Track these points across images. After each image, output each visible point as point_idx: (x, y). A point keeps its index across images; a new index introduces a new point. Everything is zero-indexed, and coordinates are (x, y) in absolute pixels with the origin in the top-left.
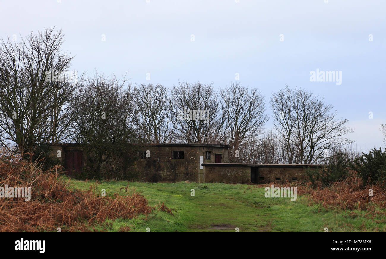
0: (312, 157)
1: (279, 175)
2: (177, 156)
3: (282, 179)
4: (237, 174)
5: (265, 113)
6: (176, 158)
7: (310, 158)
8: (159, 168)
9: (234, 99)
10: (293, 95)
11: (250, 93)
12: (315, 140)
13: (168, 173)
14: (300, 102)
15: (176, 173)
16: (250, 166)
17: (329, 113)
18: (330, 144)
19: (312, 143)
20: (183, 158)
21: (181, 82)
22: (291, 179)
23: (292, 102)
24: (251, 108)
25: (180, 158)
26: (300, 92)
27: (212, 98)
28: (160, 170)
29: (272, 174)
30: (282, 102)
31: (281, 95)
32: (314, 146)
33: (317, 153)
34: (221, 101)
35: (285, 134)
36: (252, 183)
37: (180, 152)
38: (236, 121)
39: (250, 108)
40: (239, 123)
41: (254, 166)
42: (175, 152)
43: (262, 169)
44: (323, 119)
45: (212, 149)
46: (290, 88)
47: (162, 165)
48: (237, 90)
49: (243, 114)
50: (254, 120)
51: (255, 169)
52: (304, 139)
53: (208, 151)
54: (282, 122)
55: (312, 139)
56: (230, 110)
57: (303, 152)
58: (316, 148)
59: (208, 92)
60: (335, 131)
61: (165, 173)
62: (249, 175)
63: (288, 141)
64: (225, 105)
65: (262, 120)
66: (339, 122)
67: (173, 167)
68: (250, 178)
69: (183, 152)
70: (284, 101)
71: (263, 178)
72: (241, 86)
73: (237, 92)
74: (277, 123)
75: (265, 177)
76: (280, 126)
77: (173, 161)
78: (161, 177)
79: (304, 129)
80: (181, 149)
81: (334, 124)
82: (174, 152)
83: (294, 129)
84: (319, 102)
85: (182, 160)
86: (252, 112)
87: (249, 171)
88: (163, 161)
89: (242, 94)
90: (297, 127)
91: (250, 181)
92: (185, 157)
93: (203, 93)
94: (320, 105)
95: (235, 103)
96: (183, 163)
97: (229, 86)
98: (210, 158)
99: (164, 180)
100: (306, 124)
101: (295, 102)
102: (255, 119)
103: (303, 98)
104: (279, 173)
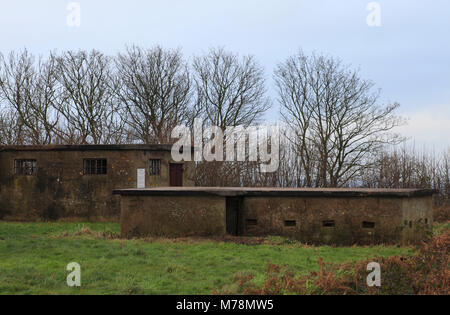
0: (341, 164)
1: (292, 214)
2: (93, 170)
3: (298, 223)
4: (194, 213)
5: (266, 95)
6: (93, 172)
7: (337, 165)
8: (60, 193)
9: (216, 73)
10: (311, 64)
11: (241, 63)
12: (345, 137)
13: (77, 202)
14: (321, 76)
15: (91, 202)
16: (224, 194)
17: (368, 94)
18: (371, 143)
19: (341, 142)
20: (105, 172)
21: (130, 46)
22: (321, 224)
23: (308, 76)
24: (244, 88)
25: (99, 172)
26: (321, 59)
27: (181, 72)
28: (63, 197)
29: (276, 212)
30: (292, 77)
31: (291, 65)
32: (345, 147)
33: (349, 159)
34: (195, 77)
35: (298, 128)
36: (229, 237)
37: (99, 160)
38: (220, 108)
39: (241, 87)
40: (224, 111)
41: (234, 194)
42: (90, 162)
43: (254, 200)
44: (358, 103)
45: (163, 155)
46: (305, 55)
47: (66, 186)
48: (221, 58)
49: (231, 98)
50: (247, 107)
51: (235, 202)
52: (328, 137)
53: (156, 158)
54: (294, 108)
55: (340, 136)
56: (209, 92)
57: (326, 157)
58: (347, 150)
59: (174, 62)
60: (378, 123)
61: (70, 202)
62: (223, 215)
63: (303, 140)
64: (201, 84)
65: (261, 106)
66: (384, 108)
67: (87, 189)
68: (223, 224)
69: (105, 161)
70: (296, 75)
71: (256, 221)
72: (227, 51)
73: (221, 62)
74: (285, 111)
75: (261, 218)
76: (290, 116)
77: (86, 177)
78: (63, 209)
79: (329, 120)
80: (101, 156)
81: (377, 111)
82: (88, 161)
83: (312, 119)
84: (351, 76)
85: (104, 176)
86: (245, 94)
87: (221, 207)
88: (68, 178)
89: (228, 65)
90: (316, 117)
91: (225, 229)
92: (108, 171)
93: (166, 64)
94: (353, 81)
95: (218, 80)
96: (105, 182)
97: (207, 52)
98: (159, 173)
99: (70, 214)
100: (331, 111)
101: (314, 76)
102: (250, 105)
103: (326, 69)
104: (291, 210)
